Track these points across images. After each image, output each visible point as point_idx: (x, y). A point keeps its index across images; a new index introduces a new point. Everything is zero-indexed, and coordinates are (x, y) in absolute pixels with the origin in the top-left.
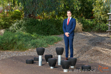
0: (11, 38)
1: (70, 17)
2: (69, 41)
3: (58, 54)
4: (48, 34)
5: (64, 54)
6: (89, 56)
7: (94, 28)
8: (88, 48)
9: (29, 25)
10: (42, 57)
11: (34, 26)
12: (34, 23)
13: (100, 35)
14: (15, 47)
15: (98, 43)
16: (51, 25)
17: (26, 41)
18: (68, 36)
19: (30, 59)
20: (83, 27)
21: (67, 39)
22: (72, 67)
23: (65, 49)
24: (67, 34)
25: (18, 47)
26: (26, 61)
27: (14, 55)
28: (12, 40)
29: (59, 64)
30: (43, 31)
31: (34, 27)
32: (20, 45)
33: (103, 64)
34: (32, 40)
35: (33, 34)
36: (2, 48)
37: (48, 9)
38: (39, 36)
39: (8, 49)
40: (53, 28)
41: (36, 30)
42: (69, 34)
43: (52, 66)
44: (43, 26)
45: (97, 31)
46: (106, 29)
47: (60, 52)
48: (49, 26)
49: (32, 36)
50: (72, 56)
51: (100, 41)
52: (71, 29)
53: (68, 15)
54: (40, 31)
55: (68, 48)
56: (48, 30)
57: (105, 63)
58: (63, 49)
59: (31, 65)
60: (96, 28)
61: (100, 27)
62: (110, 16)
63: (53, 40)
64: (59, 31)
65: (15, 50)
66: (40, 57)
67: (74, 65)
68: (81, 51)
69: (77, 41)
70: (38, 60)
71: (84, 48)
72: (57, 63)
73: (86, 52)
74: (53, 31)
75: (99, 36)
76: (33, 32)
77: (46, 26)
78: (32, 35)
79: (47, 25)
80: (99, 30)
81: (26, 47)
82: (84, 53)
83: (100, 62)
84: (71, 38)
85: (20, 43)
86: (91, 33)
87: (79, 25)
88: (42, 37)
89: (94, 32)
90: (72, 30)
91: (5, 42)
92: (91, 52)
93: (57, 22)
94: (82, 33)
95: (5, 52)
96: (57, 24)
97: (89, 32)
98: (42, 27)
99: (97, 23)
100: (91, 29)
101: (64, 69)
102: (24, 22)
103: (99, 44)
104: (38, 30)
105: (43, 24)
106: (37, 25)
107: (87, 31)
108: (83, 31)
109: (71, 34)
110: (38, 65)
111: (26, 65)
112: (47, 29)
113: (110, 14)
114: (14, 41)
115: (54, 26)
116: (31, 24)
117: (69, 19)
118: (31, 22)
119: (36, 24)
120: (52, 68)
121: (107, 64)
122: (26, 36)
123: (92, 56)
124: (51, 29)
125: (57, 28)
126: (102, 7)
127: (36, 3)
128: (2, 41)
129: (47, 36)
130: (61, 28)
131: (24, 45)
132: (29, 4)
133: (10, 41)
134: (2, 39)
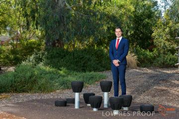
0: (29, 74)
1: (120, 37)
2: (118, 73)
4: (84, 71)
6: (150, 97)
7: (155, 61)
8: (148, 88)
9: (55, 57)
11: (62, 58)
12: (62, 54)
13: (165, 71)
14: (36, 87)
15: (163, 80)
16: (88, 57)
17: (52, 79)
18: (117, 65)
19: (61, 102)
20: (138, 60)
21: (116, 70)
22: (126, 109)
24: (116, 62)
25: (39, 88)
26: (56, 102)
27: (34, 98)
28: (31, 77)
29: (106, 106)
30: (77, 66)
31: (62, 60)
32: (43, 84)
33: (172, 106)
34: (61, 78)
35: (61, 70)
36: (16, 90)
38: (71, 73)
39: (24, 91)
40: (92, 62)
41: (65, 65)
42: (119, 63)
43: (96, 108)
45: (161, 65)
46: (175, 62)
48: (85, 58)
49: (59, 73)
51: (165, 78)
52: (122, 54)
54: (72, 66)
56: (84, 64)
57: (175, 105)
59: (62, 108)
60: (158, 61)
61: (165, 59)
63: (92, 78)
64: (101, 66)
65: (35, 92)
67: (128, 106)
68: (136, 91)
69: (130, 79)
70: (73, 101)
71: (142, 87)
73: (144, 92)
74: (93, 65)
75: (164, 73)
76: (61, 66)
77: (81, 59)
78: (60, 72)
79: (83, 58)
80: (163, 63)
81: (53, 88)
82: (141, 93)
83: (167, 104)
84: (122, 68)
85: (42, 81)
86: (151, 69)
87: (131, 57)
88: (76, 75)
89: (155, 67)
91: (19, 80)
92: (153, 92)
93: (98, 53)
94: (136, 69)
95: (21, 95)
96: (98, 55)
97: (148, 67)
98: (75, 60)
99: (159, 53)
100: (152, 63)
102: (46, 53)
103: (165, 81)
104: (68, 64)
105: (76, 55)
106: (67, 57)
107: (145, 67)
108: (138, 66)
109: (121, 62)
110: (74, 107)
111: (55, 108)
112: (82, 62)
114: (34, 78)
115: (94, 58)
116: (57, 55)
117: (118, 40)
118: (58, 54)
119: (65, 56)
120: (95, 110)
121: (178, 106)
122: (50, 73)
123: (155, 96)
124: (89, 63)
125: (98, 62)
126: (167, 30)
127: (65, 23)
128: (15, 78)
129: (84, 74)
130: (103, 62)
131: (48, 85)
132: (53, 25)
133: (27, 79)
134: (15, 76)
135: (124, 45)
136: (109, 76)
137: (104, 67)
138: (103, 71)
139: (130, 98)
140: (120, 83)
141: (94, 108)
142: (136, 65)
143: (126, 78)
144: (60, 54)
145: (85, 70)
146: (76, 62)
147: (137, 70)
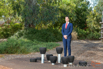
0: (15, 43)
1: (68, 22)
3: (58, 53)
6: (85, 57)
8: (83, 51)
9: (30, 33)
11: (34, 34)
12: (34, 32)
14: (19, 51)
15: (92, 47)
17: (28, 46)
18: (66, 38)
19: (34, 59)
20: (78, 35)
22: (71, 64)
24: (65, 36)
25: (21, 51)
27: (18, 57)
28: (16, 45)
29: (59, 62)
30: (43, 39)
31: (34, 35)
32: (23, 49)
34: (33, 45)
35: (33, 41)
36: (7, 52)
37: (46, 19)
38: (39, 43)
39: (12, 53)
40: (51, 36)
41: (36, 38)
46: (99, 37)
48: (48, 34)
50: (70, 54)
51: (93, 46)
53: (66, 20)
54: (40, 38)
55: (67, 49)
56: (47, 37)
57: (99, 62)
59: (34, 63)
60: (89, 36)
61: (94, 35)
62: (102, 24)
65: (19, 54)
67: (72, 62)
68: (77, 53)
70: (40, 59)
71: (80, 51)
72: (57, 61)
73: (81, 54)
74: (52, 38)
76: (33, 39)
77: (45, 34)
80: (92, 38)
81: (29, 51)
83: (94, 61)
84: (69, 40)
85: (23, 47)
86: (85, 41)
87: (74, 34)
88: (42, 44)
89: (88, 39)
91: (9, 46)
92: (86, 54)
93: (55, 31)
94: (77, 40)
96: (55, 33)
97: (84, 40)
98: (42, 35)
99: (90, 32)
101: (64, 64)
102: (25, 31)
104: (38, 37)
105: (42, 32)
106: (37, 33)
107: (82, 39)
108: (78, 39)
109: (69, 36)
110: (41, 62)
111: (30, 63)
112: (46, 37)
113: (102, 23)
114: (18, 46)
115: (52, 34)
116: (32, 32)
118: (32, 31)
120: (53, 64)
121: (101, 62)
122: (27, 42)
123: (88, 57)
125: (55, 36)
126: (95, 18)
127: (36, 14)
128: (7, 45)
129: (47, 43)
130: (58, 37)
131: (26, 50)
132: (29, 15)
133: (14, 46)
134: (7, 44)
135: (70, 27)
136: (61, 45)
137: (58, 39)
138: (58, 41)
139: (73, 57)
140: (67, 48)
141: (52, 63)
142: (77, 38)
143: (71, 46)
145: (47, 41)
147: (78, 42)
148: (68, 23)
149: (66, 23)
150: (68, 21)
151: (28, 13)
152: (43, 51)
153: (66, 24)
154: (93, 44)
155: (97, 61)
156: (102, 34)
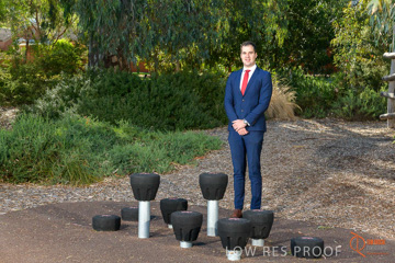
0: (40, 139)
1: (251, 65)
2: (245, 151)
3: (208, 195)
4: (172, 126)
5: (230, 195)
6: (318, 203)
7: (336, 105)
8: (314, 177)
9: (106, 93)
10: (151, 206)
11: (123, 95)
12: (124, 86)
13: (356, 130)
14: (56, 169)
15: (352, 158)
16: (182, 93)
17: (95, 148)
18: (243, 132)
19: (108, 213)
20: (297, 101)
21: (241, 143)
22: (257, 243)
23: (231, 180)
24: (240, 125)
25: (64, 172)
26: (94, 220)
27: (51, 198)
28: (45, 147)
29: (211, 233)
30: (156, 115)
31: (123, 100)
32: (73, 164)
33: (367, 233)
34: (116, 147)
35: (118, 126)
36: (10, 176)
37: (173, 38)
38: (141, 134)
39: (28, 179)
40: (191, 106)
41: (129, 112)
42: (247, 127)
43: (187, 240)
44: (155, 97)
45: (348, 115)
46: (380, 108)
47: (213, 189)
48: (176, 97)
49: (114, 133)
50: (257, 202)
51: (356, 152)
52: (255, 106)
54: (146, 114)
55: (244, 175)
56: (174, 109)
57: (375, 231)
58: (225, 179)
59: (109, 233)
60: (343, 105)
61: (359, 101)
62: (393, 61)
63: (188, 147)
64: (212, 115)
65: (55, 182)
66: (144, 207)
67: (264, 236)
68: (288, 187)
69: (276, 152)
70: (135, 216)
71: (300, 174)
72: (203, 227)
73: (306, 189)
74: (192, 114)
75: (355, 135)
76: (118, 117)
77: (165, 98)
78: (115, 130)
79: (171, 95)
80: (353, 111)
81: (95, 172)
82: (299, 194)
83: (355, 226)
85: (72, 156)
86: (324, 123)
87: (282, 96)
88: (152, 137)
89: (336, 118)
90: (257, 111)
91: (18, 152)
92: (326, 191)
93: (206, 84)
94: (292, 121)
95: (20, 189)
96: (206, 89)
97: (320, 119)
98: (153, 101)
99: (346, 86)
100: (327, 108)
101: (229, 249)
102: (88, 82)
103: (355, 162)
104: (136, 110)
105: (154, 89)
106: (134, 92)
107: (312, 117)
108: (296, 114)
111: (93, 234)
112: (169, 107)
114: (53, 148)
115: (195, 96)
116: (112, 88)
117: (248, 72)
118: (114, 85)
119: (129, 91)
120: (184, 245)
121: (383, 234)
122: (93, 132)
123: (330, 203)
124: (184, 107)
125: (204, 105)
126: (365, 31)
127: (133, 15)
128: (9, 147)
129: (170, 134)
130: (217, 106)
131: (86, 165)
132: (107, 20)
133: (37, 150)
134: (8, 143)
135: (260, 86)
140: (247, 173)
141: (181, 240)
142: (293, 113)
144: (119, 87)
145: (174, 125)
146: (155, 106)
147: (295, 127)
148: (253, 68)
149: (245, 68)
150: (252, 61)
151: (104, 11)
152: (147, 190)
153: (243, 73)
154: (356, 145)
155: (365, 228)
156: (393, 99)
